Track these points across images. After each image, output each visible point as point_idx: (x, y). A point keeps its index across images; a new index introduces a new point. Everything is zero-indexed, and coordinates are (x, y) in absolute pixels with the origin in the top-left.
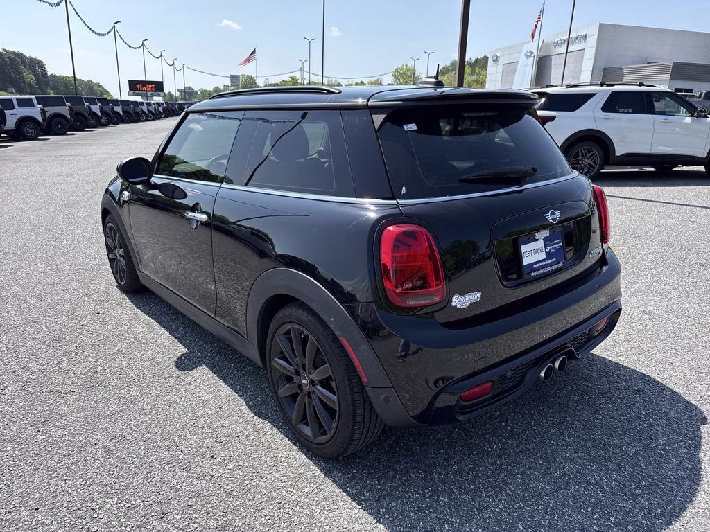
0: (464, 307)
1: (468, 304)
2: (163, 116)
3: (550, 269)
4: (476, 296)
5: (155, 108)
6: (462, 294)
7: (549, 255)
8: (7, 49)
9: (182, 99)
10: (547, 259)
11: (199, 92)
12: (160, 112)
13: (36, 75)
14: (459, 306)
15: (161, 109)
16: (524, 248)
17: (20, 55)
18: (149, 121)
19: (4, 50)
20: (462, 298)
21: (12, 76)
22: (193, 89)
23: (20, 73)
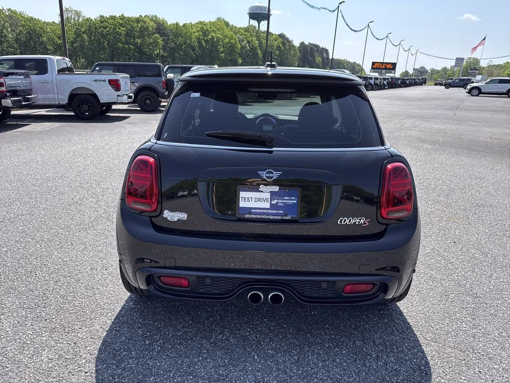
0: (173, 220)
1: (176, 220)
2: (386, 88)
3: (271, 217)
4: (184, 216)
5: (380, 82)
6: (172, 211)
7: (273, 207)
8: (311, 43)
9: (415, 76)
10: (271, 209)
11: (429, 71)
12: (385, 84)
13: (323, 59)
14: (169, 218)
15: (385, 82)
16: (242, 194)
17: (317, 46)
18: (374, 90)
19: (309, 43)
20: (171, 214)
21: (309, 59)
22: (425, 69)
23: (314, 58)
